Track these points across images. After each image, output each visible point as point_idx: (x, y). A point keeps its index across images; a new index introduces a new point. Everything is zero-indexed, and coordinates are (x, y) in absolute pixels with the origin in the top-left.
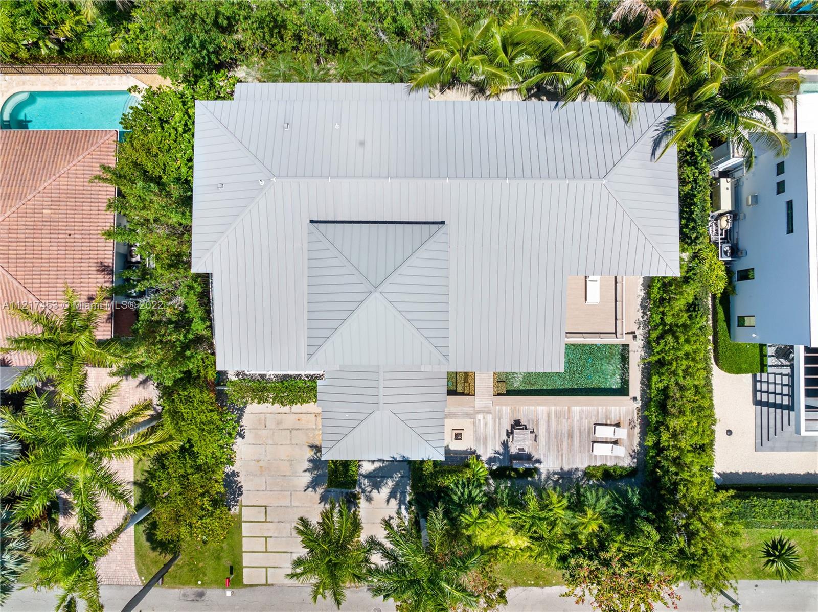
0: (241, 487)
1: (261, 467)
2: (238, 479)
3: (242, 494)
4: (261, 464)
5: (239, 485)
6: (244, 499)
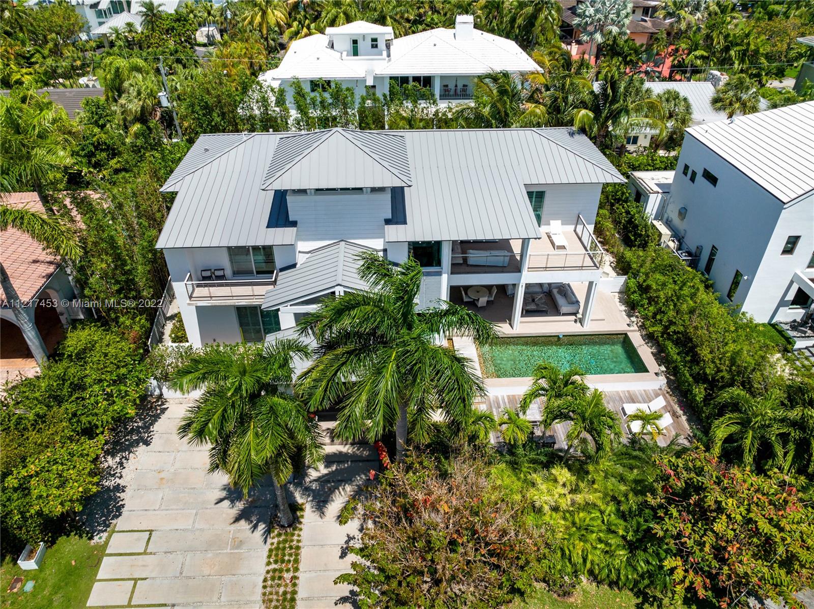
0: (123, 506)
1: (162, 479)
2: (122, 495)
3: (120, 515)
4: (163, 475)
5: (121, 503)
6: (120, 523)
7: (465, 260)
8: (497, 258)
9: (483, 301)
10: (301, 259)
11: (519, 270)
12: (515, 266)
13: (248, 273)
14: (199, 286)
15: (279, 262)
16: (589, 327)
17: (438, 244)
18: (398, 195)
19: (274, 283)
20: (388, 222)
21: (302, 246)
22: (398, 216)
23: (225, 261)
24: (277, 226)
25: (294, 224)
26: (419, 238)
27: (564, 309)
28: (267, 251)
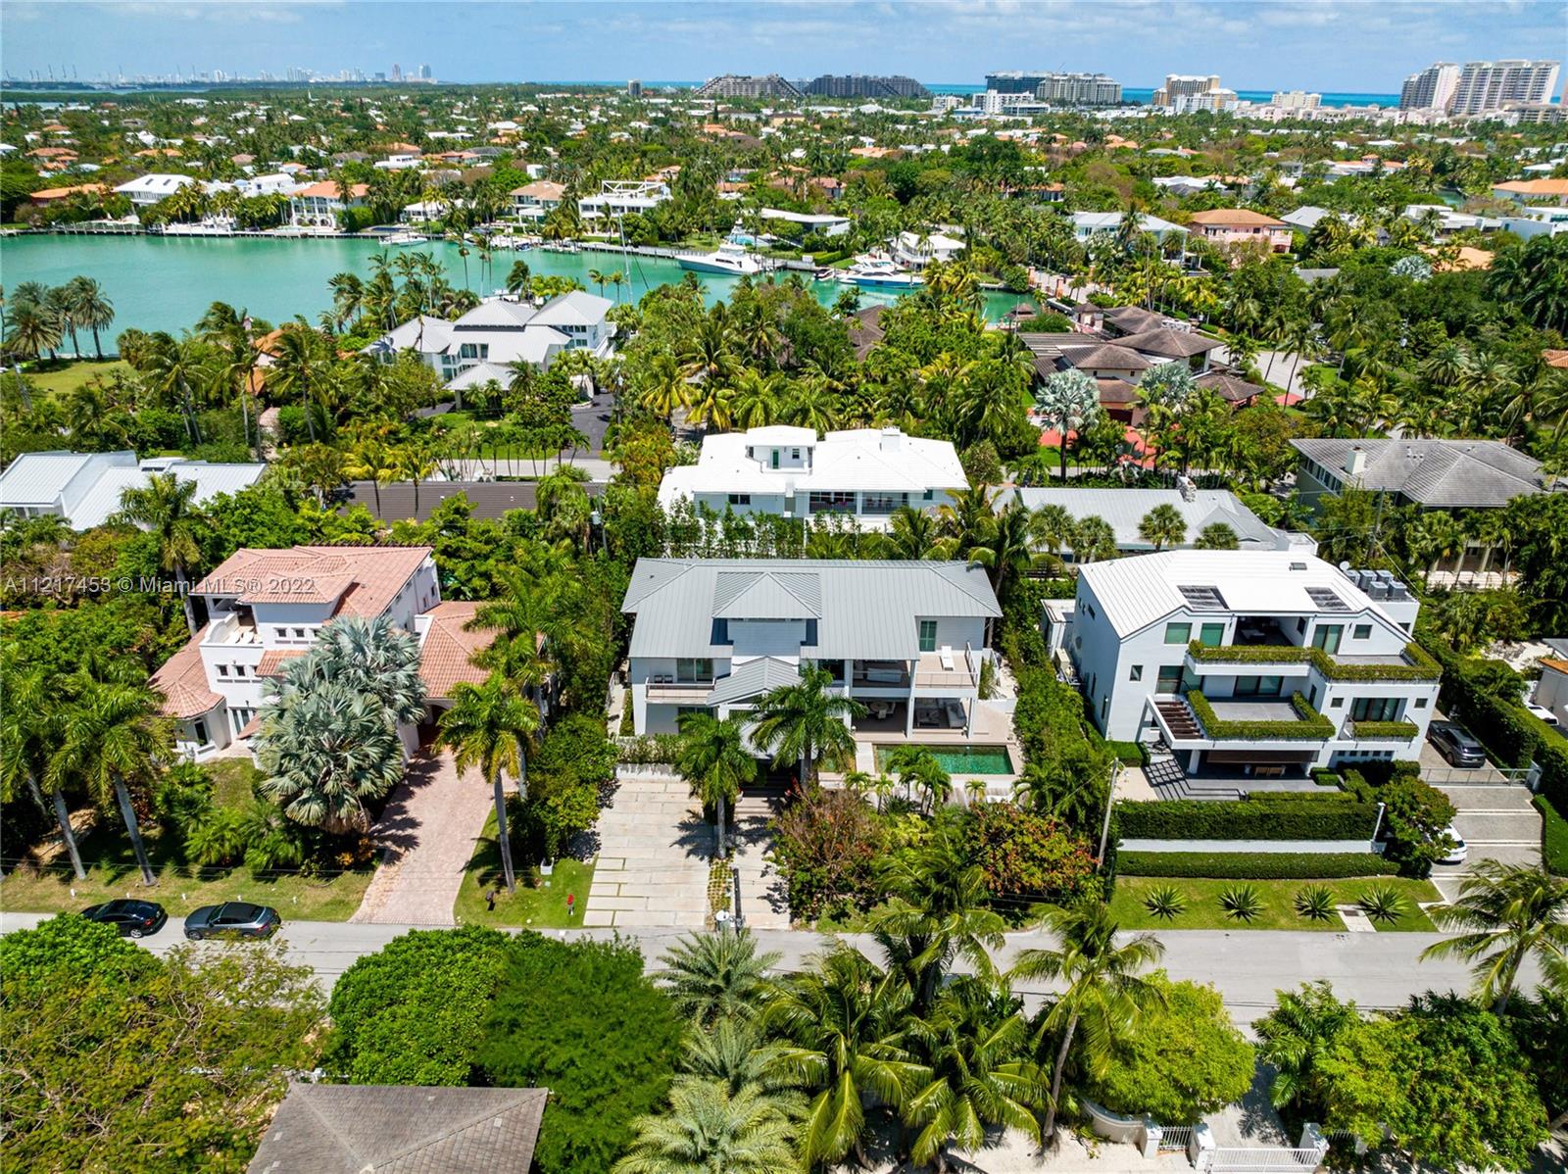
0: (600, 844)
1: (626, 830)
2: (598, 838)
3: (599, 849)
4: (625, 827)
5: (598, 842)
6: (600, 853)
7: (865, 676)
8: (894, 674)
9: (882, 713)
10: (734, 670)
11: (908, 685)
12: (906, 682)
13: (691, 680)
14: (652, 688)
15: (717, 670)
16: (973, 739)
17: (842, 662)
18: (812, 626)
19: (712, 688)
20: (803, 643)
21: (736, 660)
22: (811, 639)
23: (673, 670)
24: (718, 643)
25: (731, 643)
26: (827, 657)
27: (953, 723)
28: (706, 665)
